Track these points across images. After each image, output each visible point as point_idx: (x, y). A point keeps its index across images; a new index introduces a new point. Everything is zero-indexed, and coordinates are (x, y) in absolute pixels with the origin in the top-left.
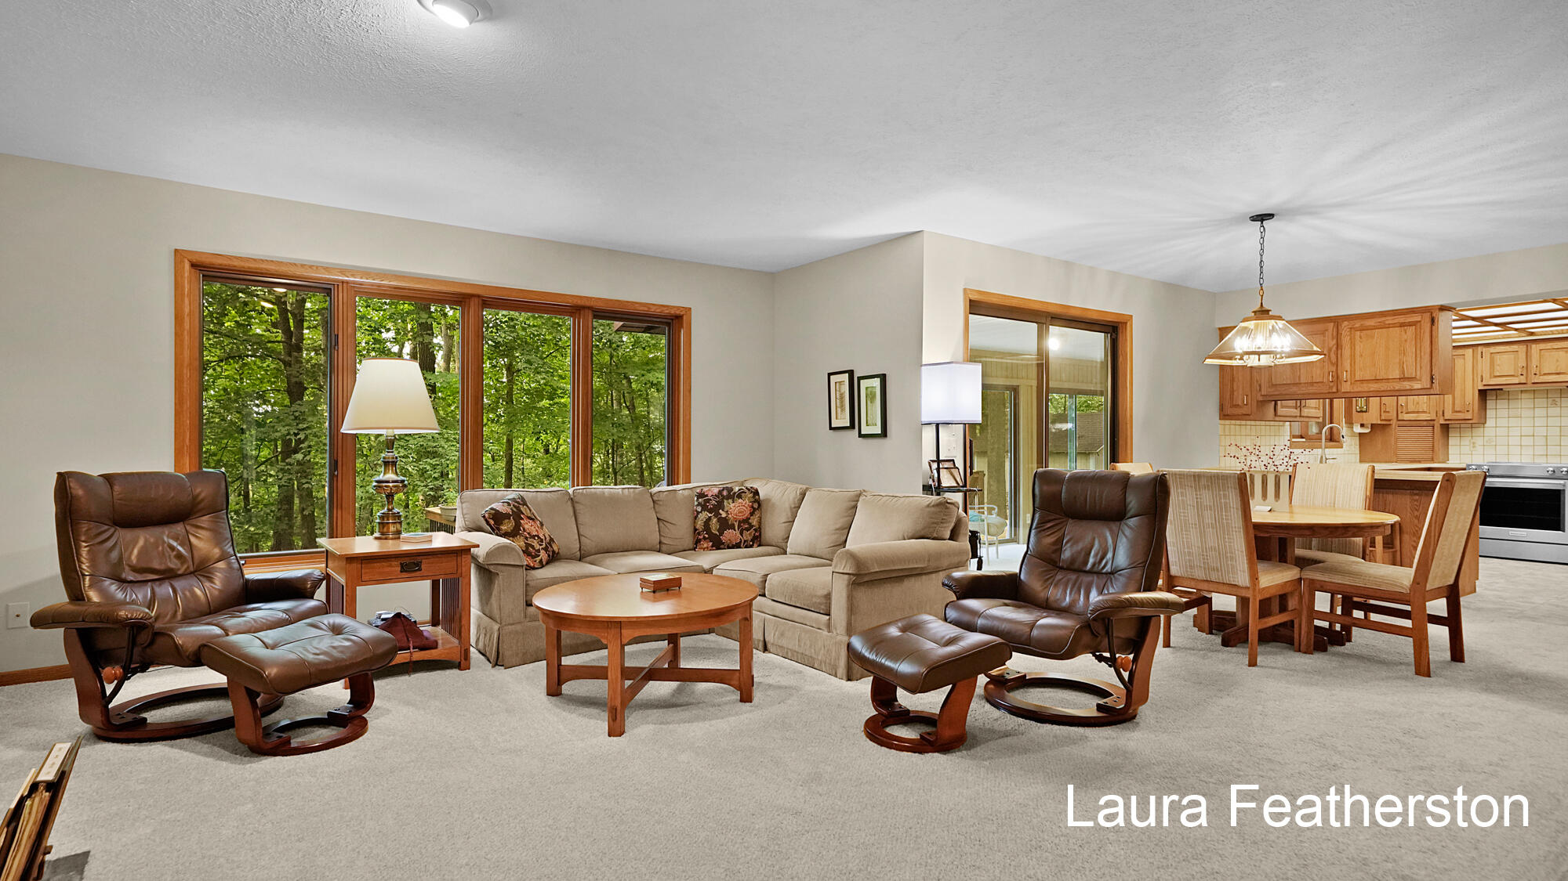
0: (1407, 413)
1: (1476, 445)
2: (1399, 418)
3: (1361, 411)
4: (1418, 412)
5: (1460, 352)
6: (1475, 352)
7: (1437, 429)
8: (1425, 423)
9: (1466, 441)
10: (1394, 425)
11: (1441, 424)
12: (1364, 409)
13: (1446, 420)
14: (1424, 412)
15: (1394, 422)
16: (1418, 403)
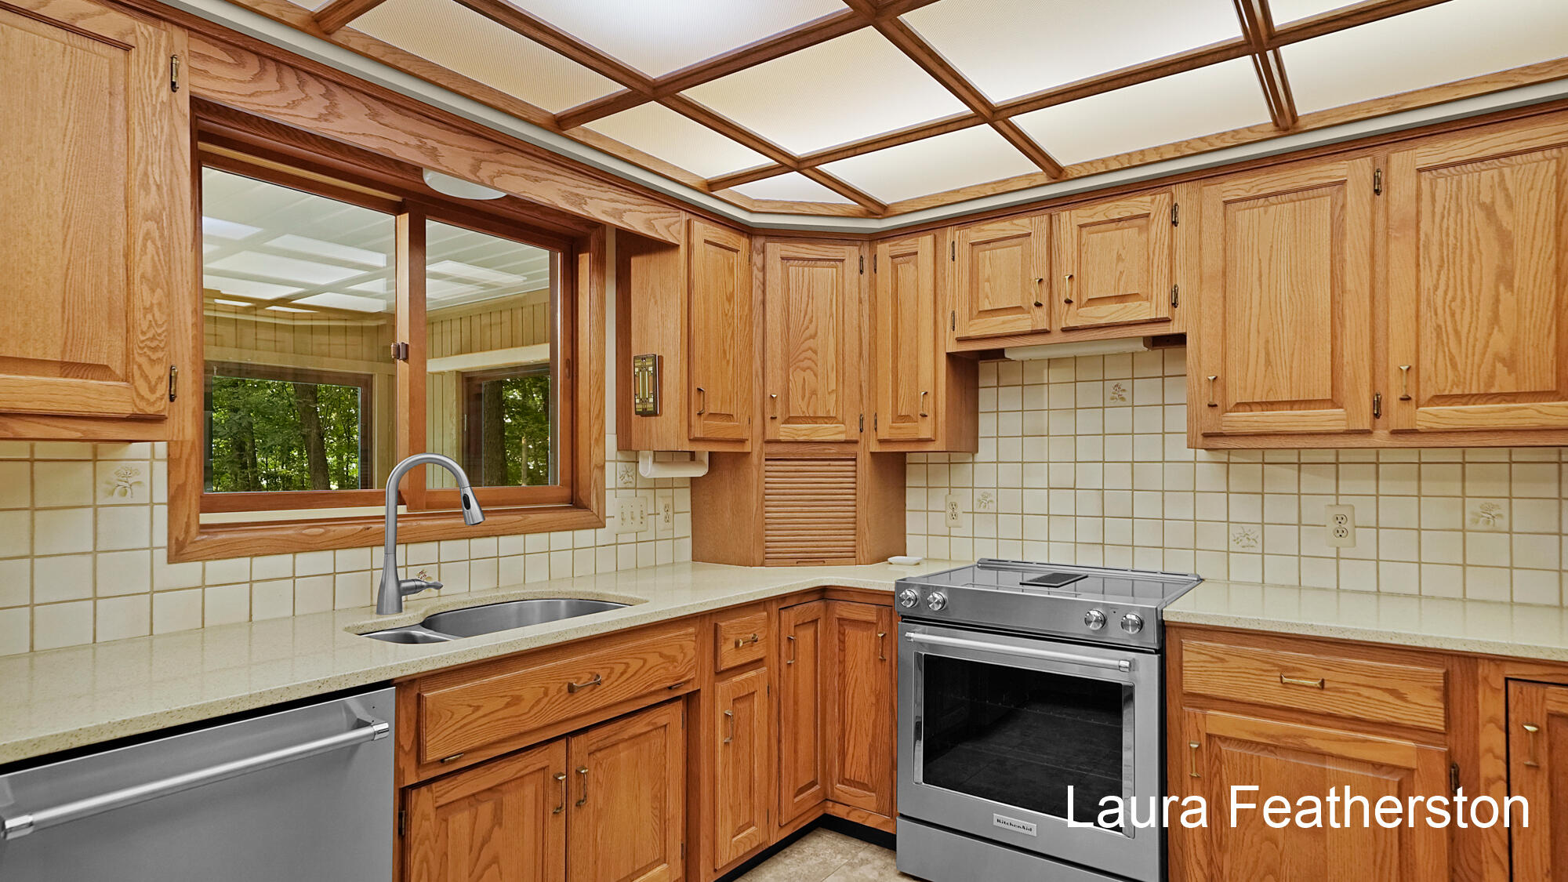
0: (788, 421)
1: (959, 511)
2: (769, 437)
3: (645, 414)
4: (814, 419)
5: (906, 245)
6: (940, 240)
7: (864, 463)
8: (833, 450)
9: (939, 499)
10: (755, 459)
11: (872, 454)
12: (650, 407)
13: (882, 442)
14: (829, 419)
15: (754, 447)
16: (814, 393)
